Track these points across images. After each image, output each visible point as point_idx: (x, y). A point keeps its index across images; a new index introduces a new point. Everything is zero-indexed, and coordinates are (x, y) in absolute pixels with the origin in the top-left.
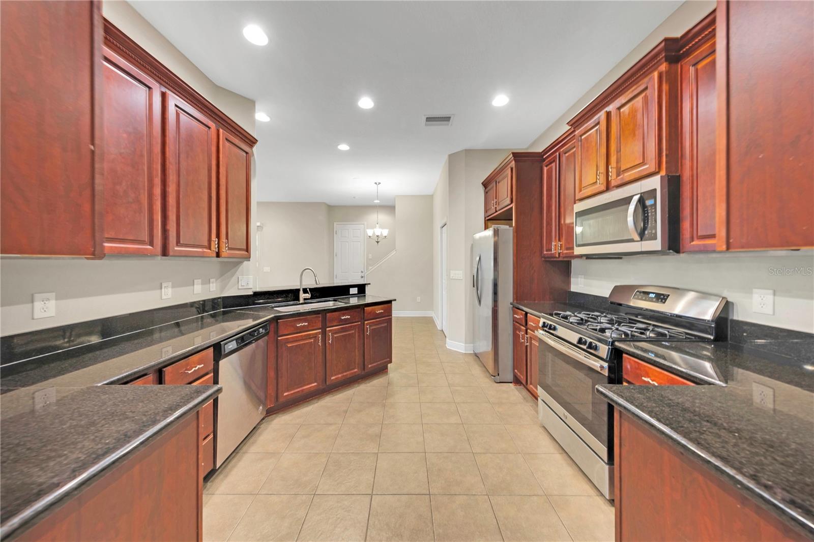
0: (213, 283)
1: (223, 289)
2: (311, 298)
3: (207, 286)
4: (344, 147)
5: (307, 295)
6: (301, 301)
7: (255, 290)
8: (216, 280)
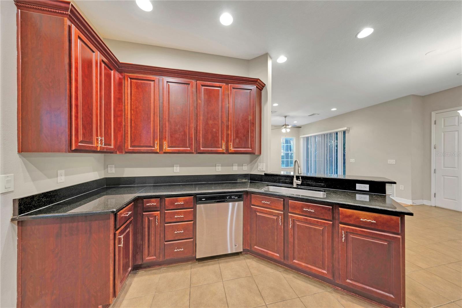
0: (245, 166)
1: (251, 169)
2: (302, 185)
3: (241, 167)
4: (366, 32)
5: (299, 181)
6: (295, 186)
7: (266, 172)
8: (247, 165)
